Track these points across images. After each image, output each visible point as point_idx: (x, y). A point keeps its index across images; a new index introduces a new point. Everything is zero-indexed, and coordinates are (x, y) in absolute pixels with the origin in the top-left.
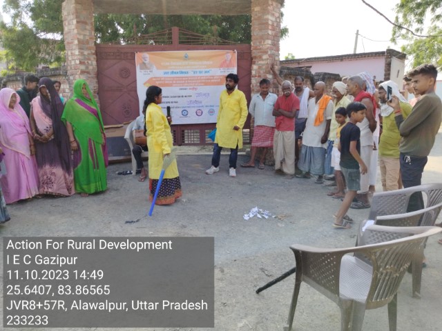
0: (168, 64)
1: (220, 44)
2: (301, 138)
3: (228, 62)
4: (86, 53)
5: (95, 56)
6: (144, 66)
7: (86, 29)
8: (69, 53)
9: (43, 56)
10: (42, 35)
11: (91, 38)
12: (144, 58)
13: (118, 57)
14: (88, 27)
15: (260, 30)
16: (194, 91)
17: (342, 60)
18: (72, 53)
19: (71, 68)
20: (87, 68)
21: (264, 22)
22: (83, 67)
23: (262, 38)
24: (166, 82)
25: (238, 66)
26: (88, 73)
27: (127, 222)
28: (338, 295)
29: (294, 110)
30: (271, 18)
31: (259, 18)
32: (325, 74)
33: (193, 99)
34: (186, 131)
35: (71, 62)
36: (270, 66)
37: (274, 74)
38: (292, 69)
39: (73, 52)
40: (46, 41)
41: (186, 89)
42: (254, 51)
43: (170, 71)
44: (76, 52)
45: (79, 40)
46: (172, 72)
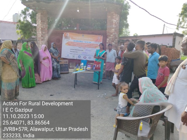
4: (44, 33)
7: (44, 24)
8: (38, 33)
11: (46, 27)
15: (110, 25)
19: (38, 38)
20: (44, 38)
21: (112, 22)
23: (111, 28)
30: (114, 21)
31: (110, 20)
35: (38, 36)
41: (81, 48)
42: (108, 33)
43: (76, 40)
44: (40, 32)
45: (41, 28)
46: (77, 41)
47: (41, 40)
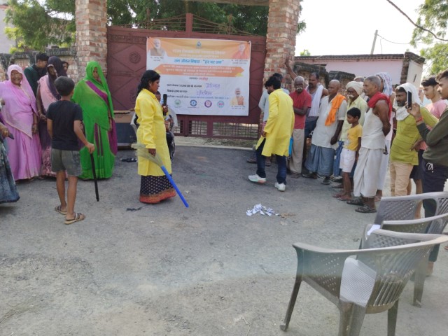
0: (179, 51)
1: (234, 34)
2: (311, 137)
3: (241, 53)
4: (97, 34)
5: (105, 38)
6: (155, 52)
7: (98, 10)
8: (80, 34)
9: (53, 35)
10: (54, 14)
11: (102, 20)
12: (156, 44)
13: (129, 41)
14: (101, 8)
15: (277, 22)
16: (205, 81)
17: (358, 60)
18: (82, 34)
19: (81, 50)
20: (97, 49)
21: (281, 14)
22: (93, 49)
23: (278, 31)
24: (177, 70)
25: (251, 58)
26: (98, 55)
27: (128, 209)
28: (339, 297)
29: (305, 108)
30: (289, 11)
31: (277, 10)
32: (340, 73)
33: (203, 89)
34: (193, 122)
35: (81, 43)
36: (284, 61)
37: (288, 69)
38: (307, 65)
39: (84, 32)
40: (57, 20)
41: (196, 78)
42: (269, 43)
43: (181, 59)
44: (87, 33)
45: (91, 22)
46: (184, 61)
47: (88, 55)
